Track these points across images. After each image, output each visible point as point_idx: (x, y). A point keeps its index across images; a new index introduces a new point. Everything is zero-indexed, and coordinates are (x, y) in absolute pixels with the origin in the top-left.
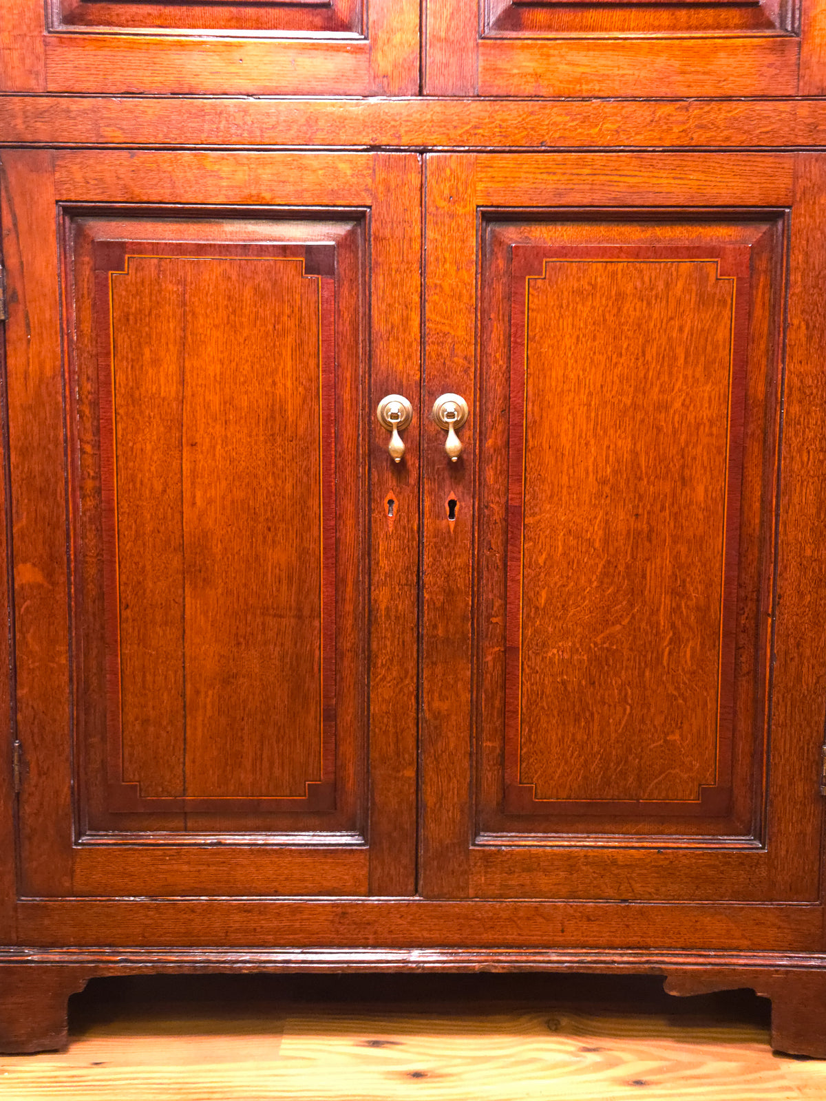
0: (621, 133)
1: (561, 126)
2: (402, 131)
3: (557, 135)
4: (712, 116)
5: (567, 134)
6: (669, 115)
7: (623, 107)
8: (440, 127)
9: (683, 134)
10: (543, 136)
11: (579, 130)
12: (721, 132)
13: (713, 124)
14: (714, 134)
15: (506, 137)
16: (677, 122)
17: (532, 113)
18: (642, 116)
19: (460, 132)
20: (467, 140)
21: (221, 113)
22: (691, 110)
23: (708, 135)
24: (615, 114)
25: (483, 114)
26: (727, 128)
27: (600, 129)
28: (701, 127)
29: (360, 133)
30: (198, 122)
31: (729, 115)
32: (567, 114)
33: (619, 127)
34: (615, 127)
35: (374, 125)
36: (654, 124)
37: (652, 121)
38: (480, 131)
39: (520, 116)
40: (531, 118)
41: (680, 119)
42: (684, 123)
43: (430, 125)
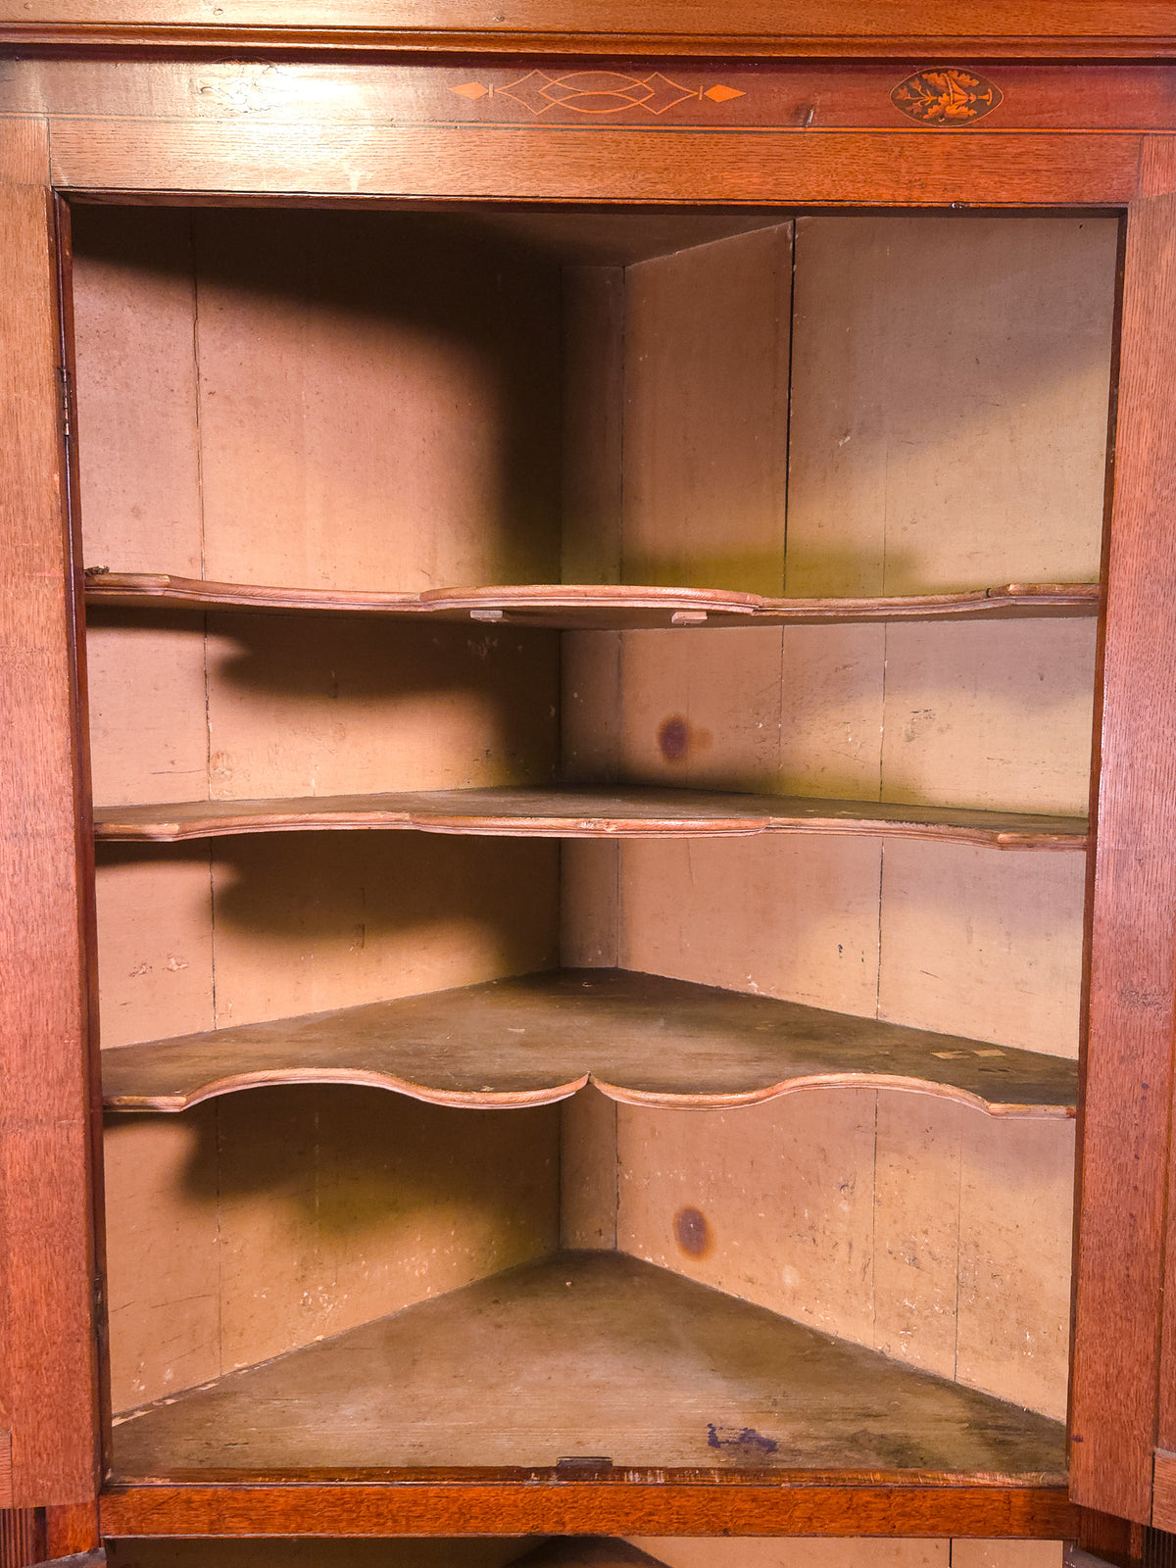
0: (814, 1520)
1: (746, 1513)
2: (567, 1518)
3: (742, 1522)
4: (917, 1503)
5: (753, 1521)
6: (868, 1502)
7: (816, 1494)
8: (610, 1513)
9: (883, 1522)
10: (726, 1523)
11: (768, 1518)
12: (928, 1520)
13: (918, 1512)
14: (918, 1522)
15: (685, 1523)
16: (877, 1510)
17: (714, 1499)
18: (838, 1503)
19: (632, 1518)
20: (641, 1527)
21: (362, 1502)
22: (892, 1498)
23: (912, 1523)
24: (806, 1502)
25: (657, 1501)
26: (933, 1516)
27: (790, 1517)
28: (903, 1515)
29: (518, 1520)
30: (335, 1511)
31: (936, 1502)
32: (753, 1501)
33: (812, 1514)
34: (806, 1512)
35: (535, 1512)
36: (851, 1511)
37: (848, 1508)
38: (655, 1518)
39: (700, 1502)
40: (713, 1503)
41: (881, 1506)
42: (883, 1510)
43: (599, 1511)
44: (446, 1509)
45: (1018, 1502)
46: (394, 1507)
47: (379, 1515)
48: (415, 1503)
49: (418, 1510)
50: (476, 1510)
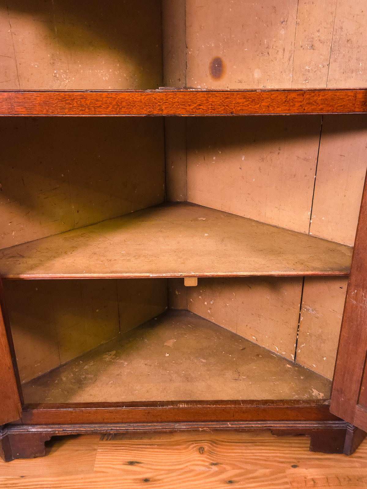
0: (270, 107)
1: (241, 104)
2: (164, 108)
3: (239, 108)
4: (315, 98)
5: (244, 108)
6: (294, 98)
7: (272, 94)
8: (182, 105)
9: (300, 107)
10: (232, 109)
11: (250, 106)
12: (319, 106)
13: (315, 102)
14: (315, 107)
15: (214, 110)
16: (298, 102)
17: (227, 98)
18: (281, 98)
19: (192, 107)
20: (195, 111)
21: (74, 100)
22: (305, 96)
23: (313, 107)
24: (268, 98)
25: (203, 99)
26: (322, 104)
27: (260, 106)
28: (309, 104)
29: (143, 109)
30: (63, 104)
31: (323, 97)
32: (244, 98)
33: (269, 104)
34: (267, 104)
35: (150, 104)
36: (286, 103)
37: (285, 101)
38: (202, 107)
39: (221, 99)
40: (226, 100)
41: (300, 100)
42: (301, 102)
43: (177, 104)
44: (111, 103)
45: (360, 96)
46: (88, 102)
47: (82, 106)
48: (97, 100)
49: (99, 103)
50: (124, 104)
